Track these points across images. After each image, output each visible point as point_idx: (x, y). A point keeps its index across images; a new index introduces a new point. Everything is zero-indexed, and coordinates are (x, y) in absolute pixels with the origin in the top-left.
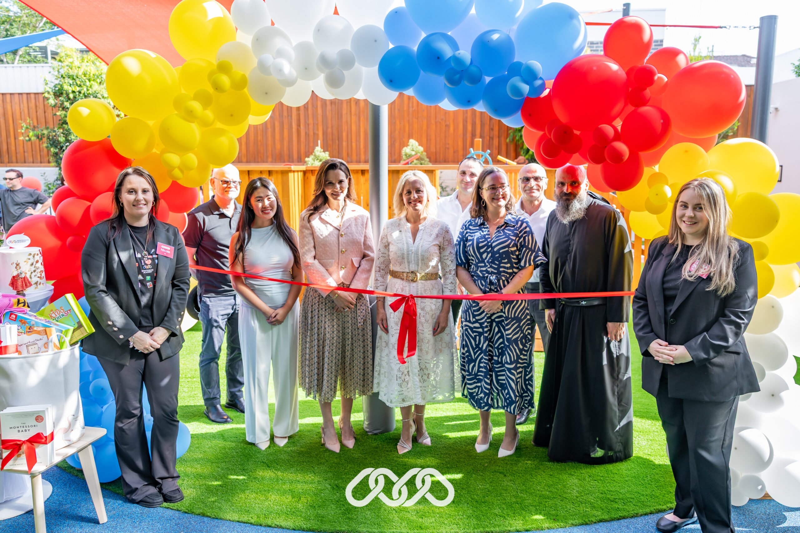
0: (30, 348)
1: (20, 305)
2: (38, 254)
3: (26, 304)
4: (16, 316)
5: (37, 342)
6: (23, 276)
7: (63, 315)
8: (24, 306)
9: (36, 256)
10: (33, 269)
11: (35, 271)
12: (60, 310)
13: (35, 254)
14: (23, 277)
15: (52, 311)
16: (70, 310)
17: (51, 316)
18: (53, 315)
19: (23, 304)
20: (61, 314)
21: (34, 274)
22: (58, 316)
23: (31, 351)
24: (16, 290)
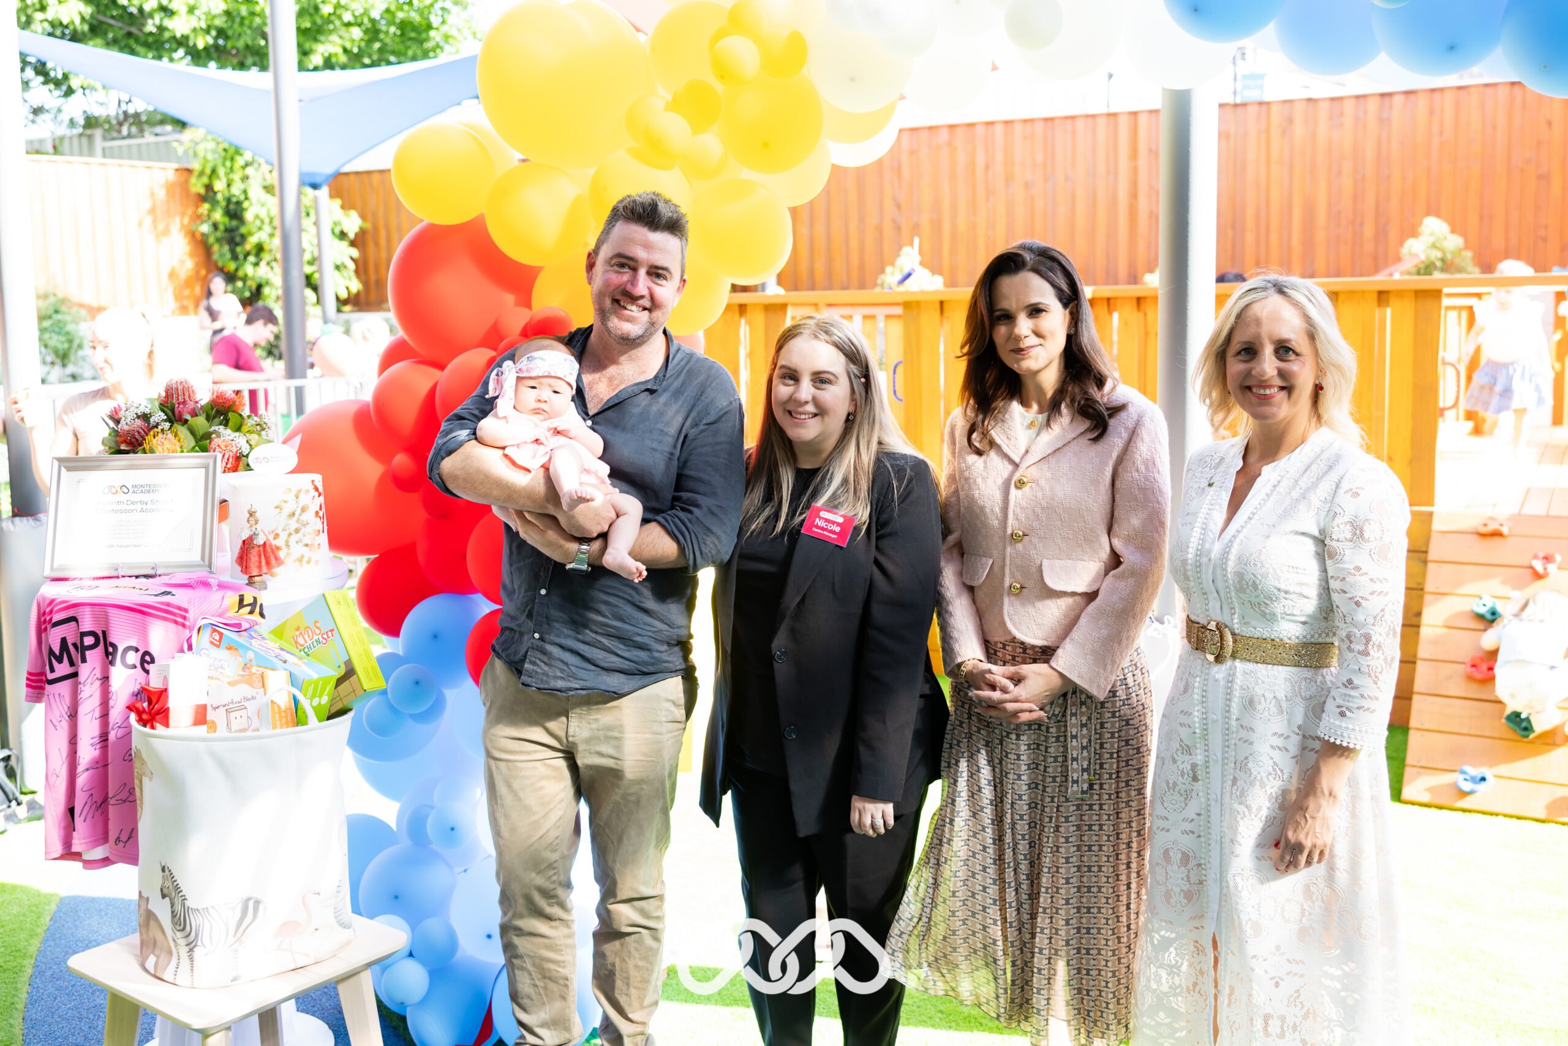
0: (233, 715)
1: (243, 610)
2: (308, 491)
3: (257, 610)
4: (221, 634)
5: (246, 704)
6: (260, 540)
7: (318, 642)
8: (251, 612)
9: (302, 496)
10: (293, 524)
11: (297, 531)
12: (313, 628)
13: (299, 491)
14: (262, 543)
15: (298, 629)
16: (332, 631)
17: (296, 642)
18: (301, 640)
19: (248, 609)
20: (316, 637)
21: (295, 537)
22: (309, 642)
23: (235, 725)
24: (246, 573)
